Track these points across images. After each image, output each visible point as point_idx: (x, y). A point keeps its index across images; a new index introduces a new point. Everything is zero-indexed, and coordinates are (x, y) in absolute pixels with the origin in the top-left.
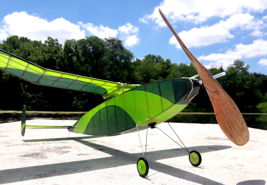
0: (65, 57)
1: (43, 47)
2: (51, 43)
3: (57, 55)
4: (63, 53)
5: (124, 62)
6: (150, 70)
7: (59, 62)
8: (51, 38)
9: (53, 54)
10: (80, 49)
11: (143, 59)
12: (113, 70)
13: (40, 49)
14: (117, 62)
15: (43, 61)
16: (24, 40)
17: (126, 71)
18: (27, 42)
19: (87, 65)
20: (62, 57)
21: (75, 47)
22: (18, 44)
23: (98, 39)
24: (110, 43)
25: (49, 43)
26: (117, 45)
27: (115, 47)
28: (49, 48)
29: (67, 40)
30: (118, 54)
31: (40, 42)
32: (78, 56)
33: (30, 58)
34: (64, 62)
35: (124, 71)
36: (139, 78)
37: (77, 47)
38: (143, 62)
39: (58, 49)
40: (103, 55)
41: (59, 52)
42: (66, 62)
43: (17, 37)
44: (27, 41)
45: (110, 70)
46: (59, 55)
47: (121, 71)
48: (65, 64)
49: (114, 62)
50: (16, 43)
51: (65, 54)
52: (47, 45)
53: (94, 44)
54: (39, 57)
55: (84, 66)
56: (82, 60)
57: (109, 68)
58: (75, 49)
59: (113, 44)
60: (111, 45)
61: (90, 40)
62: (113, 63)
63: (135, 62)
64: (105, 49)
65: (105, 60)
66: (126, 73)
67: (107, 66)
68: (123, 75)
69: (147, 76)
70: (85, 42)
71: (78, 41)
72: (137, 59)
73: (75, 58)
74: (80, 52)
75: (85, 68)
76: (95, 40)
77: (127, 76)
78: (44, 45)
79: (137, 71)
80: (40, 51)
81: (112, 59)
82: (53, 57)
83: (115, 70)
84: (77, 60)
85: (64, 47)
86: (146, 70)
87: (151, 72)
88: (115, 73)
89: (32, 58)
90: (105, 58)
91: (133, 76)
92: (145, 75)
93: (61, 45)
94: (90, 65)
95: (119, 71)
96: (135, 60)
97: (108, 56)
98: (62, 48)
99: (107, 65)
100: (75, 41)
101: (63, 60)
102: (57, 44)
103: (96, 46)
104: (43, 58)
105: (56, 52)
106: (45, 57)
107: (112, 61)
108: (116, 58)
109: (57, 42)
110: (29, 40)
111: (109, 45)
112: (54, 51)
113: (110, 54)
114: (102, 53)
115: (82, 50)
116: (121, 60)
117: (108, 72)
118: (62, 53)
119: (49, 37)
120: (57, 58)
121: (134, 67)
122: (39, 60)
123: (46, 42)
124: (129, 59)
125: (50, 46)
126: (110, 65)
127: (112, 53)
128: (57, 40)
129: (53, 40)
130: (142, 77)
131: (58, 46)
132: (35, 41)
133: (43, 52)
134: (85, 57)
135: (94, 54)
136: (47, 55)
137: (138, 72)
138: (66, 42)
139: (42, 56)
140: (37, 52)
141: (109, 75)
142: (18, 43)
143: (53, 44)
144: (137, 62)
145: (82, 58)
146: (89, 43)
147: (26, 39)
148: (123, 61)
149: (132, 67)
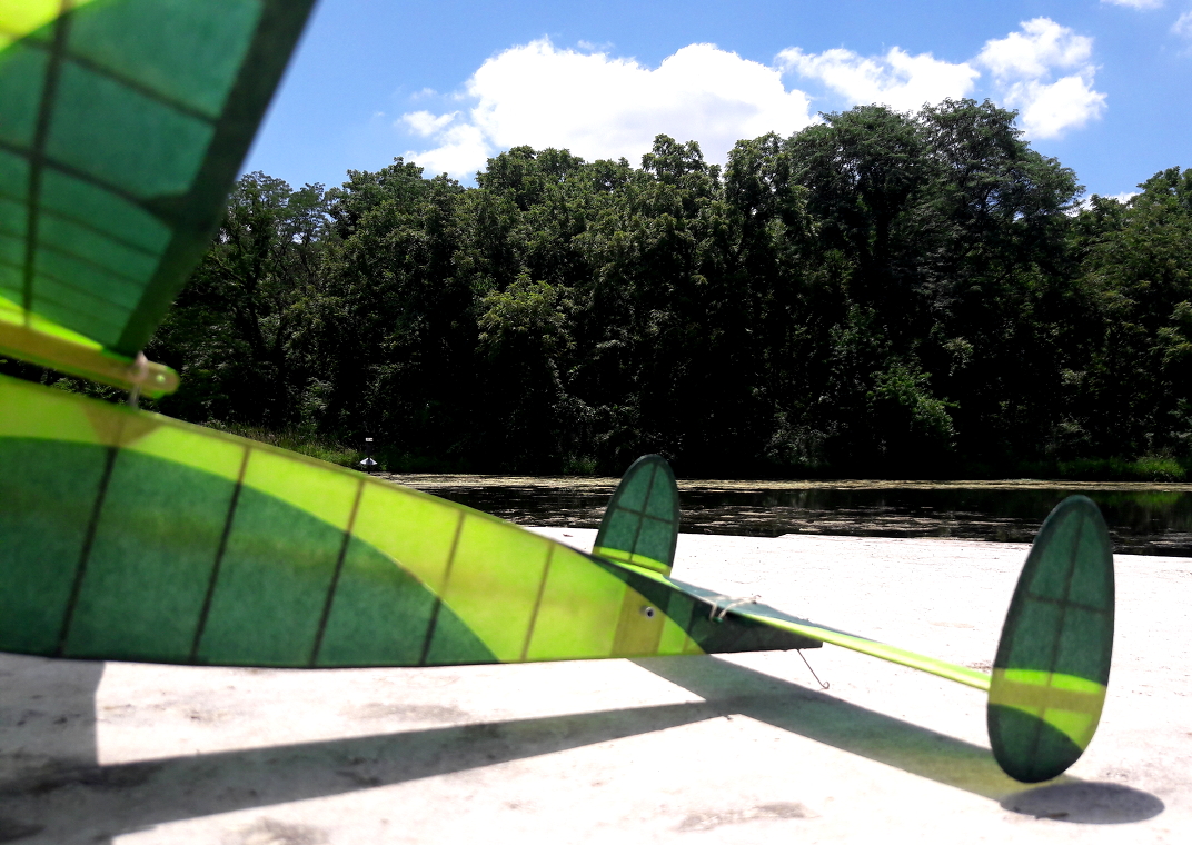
0: (730, 227)
1: (636, 188)
2: (667, 165)
3: (695, 221)
4: (725, 207)
5: (1027, 220)
6: (1172, 257)
7: (706, 253)
8: (669, 142)
9: (678, 216)
10: (800, 181)
11: (1134, 200)
12: (965, 270)
13: (624, 198)
14: (986, 222)
15: (637, 253)
16: (558, 162)
17: (1036, 268)
18: (570, 171)
19: (836, 253)
20: (717, 224)
21: (777, 171)
22: (533, 182)
23: (886, 121)
24: (952, 129)
25: (660, 165)
26: (986, 139)
27: (978, 149)
28: (662, 187)
29: (741, 143)
30: (995, 185)
31: (624, 163)
32: (790, 217)
33: (584, 243)
34: (726, 249)
35: (1028, 269)
36: (1110, 300)
37: (787, 169)
38: (1130, 214)
39: (702, 192)
40: (915, 199)
41: (704, 203)
42: (736, 249)
43: (527, 152)
44: (569, 166)
45: (949, 269)
46: (704, 218)
47: (1009, 270)
48: (735, 257)
49: (969, 228)
50: (526, 179)
51: (731, 213)
52: (651, 177)
53: (870, 146)
54: (619, 233)
55: (821, 260)
56: (810, 231)
57: (942, 257)
58: (777, 183)
59: (965, 133)
60: (953, 141)
61: (847, 131)
62: (964, 232)
63: (1085, 216)
64: (924, 162)
65: (924, 221)
66: (1035, 277)
67: (935, 252)
68: (1022, 289)
69: (1154, 284)
70: (824, 141)
71: (791, 139)
72: (1095, 200)
73: (776, 228)
74: (803, 194)
75: (824, 271)
76: (870, 127)
77: (1040, 295)
78: (641, 178)
79: (1097, 267)
80: (622, 209)
81: (960, 213)
82: (676, 232)
83: (980, 265)
84: (788, 233)
85: (725, 176)
86: (1152, 257)
87: (1179, 267)
88: (975, 283)
89: (591, 244)
90: (923, 209)
91: (1076, 291)
92: (1146, 283)
93: (715, 171)
94: (849, 254)
95: (997, 271)
96: (1088, 207)
97: (940, 201)
98: (717, 185)
99: (933, 246)
100: (777, 139)
101: (722, 239)
102: (697, 165)
103: (877, 157)
104: (636, 238)
105: (691, 207)
106: (643, 232)
107: (962, 224)
108: (984, 205)
109: (697, 158)
110: (578, 160)
111: (942, 144)
112: (684, 200)
113: (952, 186)
114: (906, 190)
115: (810, 186)
116: (1010, 214)
117: (939, 279)
118: (718, 210)
119: (662, 136)
120: (700, 234)
121: (1085, 244)
122: (622, 249)
123: (647, 160)
124: (1049, 203)
125: (666, 180)
126: (950, 241)
127: (962, 181)
128: (694, 147)
129: (680, 148)
130: (1127, 295)
131: (699, 178)
132: (600, 163)
133: (634, 210)
134: (826, 214)
135: (868, 198)
136: (653, 223)
137: (1102, 270)
138: (734, 154)
139: (633, 231)
140: (609, 215)
141: (947, 294)
142: (530, 178)
143: (680, 166)
144: (1100, 218)
145: (809, 223)
146: (843, 142)
147: (565, 155)
148: (1018, 217)
149: (1072, 243)
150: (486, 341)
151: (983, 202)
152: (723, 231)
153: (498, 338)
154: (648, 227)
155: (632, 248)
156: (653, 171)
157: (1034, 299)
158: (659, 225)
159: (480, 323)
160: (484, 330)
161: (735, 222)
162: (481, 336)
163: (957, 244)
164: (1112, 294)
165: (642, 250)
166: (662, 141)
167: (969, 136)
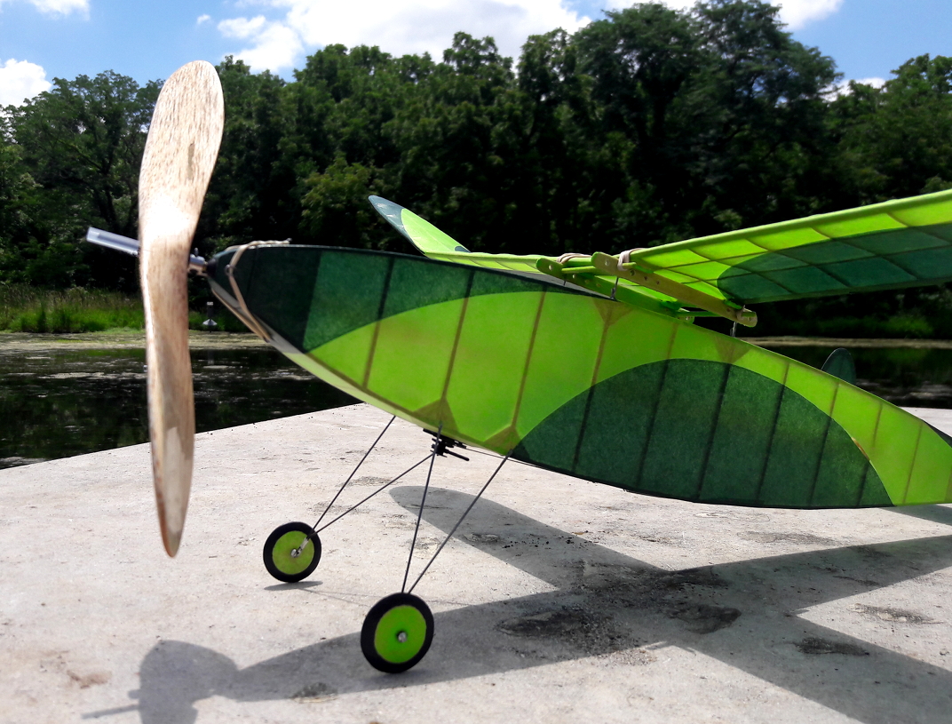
0: (523, 112)
1: (438, 79)
2: (466, 59)
3: (494, 107)
4: (519, 94)
5: (789, 104)
6: (923, 136)
7: (500, 136)
8: (468, 37)
9: (476, 103)
10: (585, 70)
11: (887, 85)
12: (733, 149)
13: (428, 89)
14: (753, 106)
15: (439, 138)
16: (369, 57)
17: (797, 147)
18: (380, 65)
19: (617, 135)
20: (511, 110)
21: (565, 63)
22: (347, 75)
23: (662, 16)
24: (722, 22)
25: (459, 58)
26: (754, 32)
27: (745, 40)
28: (461, 79)
29: (533, 38)
30: (760, 73)
31: (427, 57)
32: (576, 103)
33: (393, 130)
34: (519, 132)
35: (789, 148)
36: (865, 176)
37: (573, 60)
38: (885, 97)
39: (498, 82)
40: (688, 86)
41: (500, 91)
42: (528, 131)
43: (341, 49)
44: (379, 60)
45: (719, 147)
46: (500, 104)
47: (773, 149)
48: (527, 138)
49: (737, 112)
50: (340, 73)
51: (524, 100)
52: (451, 69)
53: (648, 39)
54: (424, 120)
55: (603, 140)
56: (595, 115)
57: (713, 138)
58: (563, 72)
59: (733, 26)
60: (723, 34)
61: (627, 26)
62: (733, 116)
63: (842, 100)
64: (696, 53)
65: (698, 106)
66: (796, 155)
67: (706, 132)
68: (785, 166)
69: (906, 162)
70: (606, 35)
71: (577, 34)
72: (852, 85)
73: (564, 112)
74: (589, 83)
75: (605, 151)
76: (648, 22)
77: (800, 172)
78: (442, 69)
79: (854, 146)
80: (427, 97)
81: (729, 98)
82: (475, 118)
83: (746, 145)
84: (575, 118)
85: (519, 67)
86: (905, 137)
87: (929, 145)
88: (743, 162)
89: (399, 129)
90: (695, 96)
91: (834, 168)
92: (898, 161)
93: (508, 62)
94: (629, 135)
95: (761, 150)
96: (846, 91)
97: (711, 88)
98: (511, 75)
99: (704, 129)
100: (564, 33)
101: (516, 123)
102: (492, 58)
103: (654, 49)
104: (439, 124)
105: (488, 95)
106: (446, 119)
107: (730, 108)
108: (751, 91)
109: (493, 52)
110: (386, 55)
111: (712, 36)
112: (483, 90)
113: (722, 74)
114: (681, 77)
115: (594, 74)
116: (774, 99)
117: (710, 158)
118: (512, 97)
119: (460, 33)
120: (494, 119)
121: (843, 125)
122: (426, 133)
123: (448, 55)
124: (811, 89)
125: (465, 70)
126: (720, 123)
127: (731, 68)
128: (490, 42)
129: (477, 43)
130: (881, 171)
131: (494, 68)
132: (406, 58)
133: (437, 99)
134: (608, 100)
135: (644, 86)
136: (454, 110)
137: (858, 148)
138: (526, 47)
139: (436, 117)
140: (415, 103)
141: (717, 171)
142: (344, 72)
143: (478, 59)
144: (857, 102)
145: (594, 108)
146: (624, 35)
147: (375, 50)
148: (782, 101)
149: (830, 124)
150: (308, 217)
151: (749, 88)
152: (517, 117)
153: (319, 213)
154: (449, 113)
155: (435, 133)
156: (454, 64)
157: (796, 176)
158: (459, 112)
159: (303, 201)
160: (306, 207)
161: (527, 108)
162: (305, 213)
163: (726, 126)
164: (868, 170)
165: (444, 134)
166: (460, 37)
167: (737, 30)
